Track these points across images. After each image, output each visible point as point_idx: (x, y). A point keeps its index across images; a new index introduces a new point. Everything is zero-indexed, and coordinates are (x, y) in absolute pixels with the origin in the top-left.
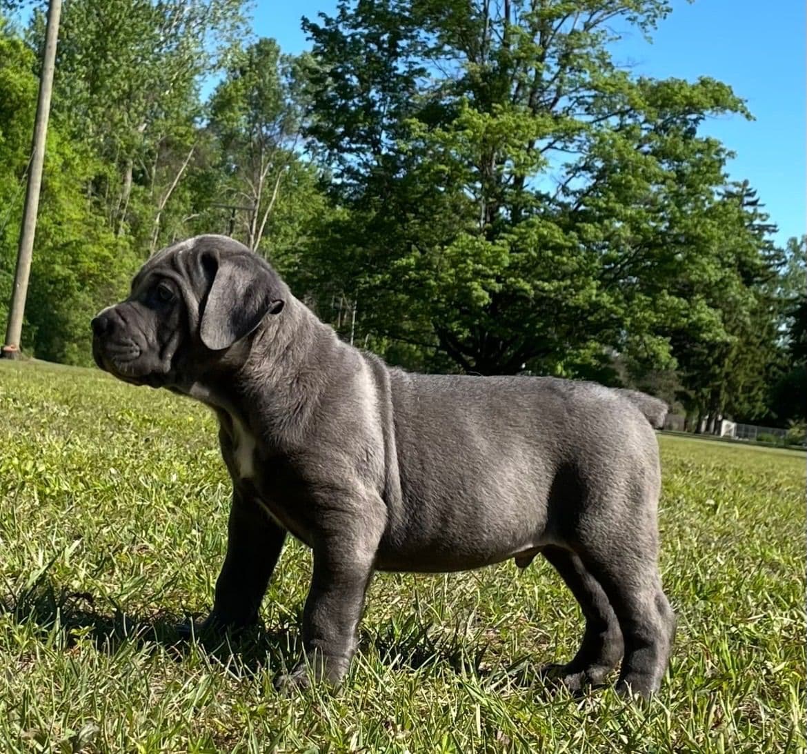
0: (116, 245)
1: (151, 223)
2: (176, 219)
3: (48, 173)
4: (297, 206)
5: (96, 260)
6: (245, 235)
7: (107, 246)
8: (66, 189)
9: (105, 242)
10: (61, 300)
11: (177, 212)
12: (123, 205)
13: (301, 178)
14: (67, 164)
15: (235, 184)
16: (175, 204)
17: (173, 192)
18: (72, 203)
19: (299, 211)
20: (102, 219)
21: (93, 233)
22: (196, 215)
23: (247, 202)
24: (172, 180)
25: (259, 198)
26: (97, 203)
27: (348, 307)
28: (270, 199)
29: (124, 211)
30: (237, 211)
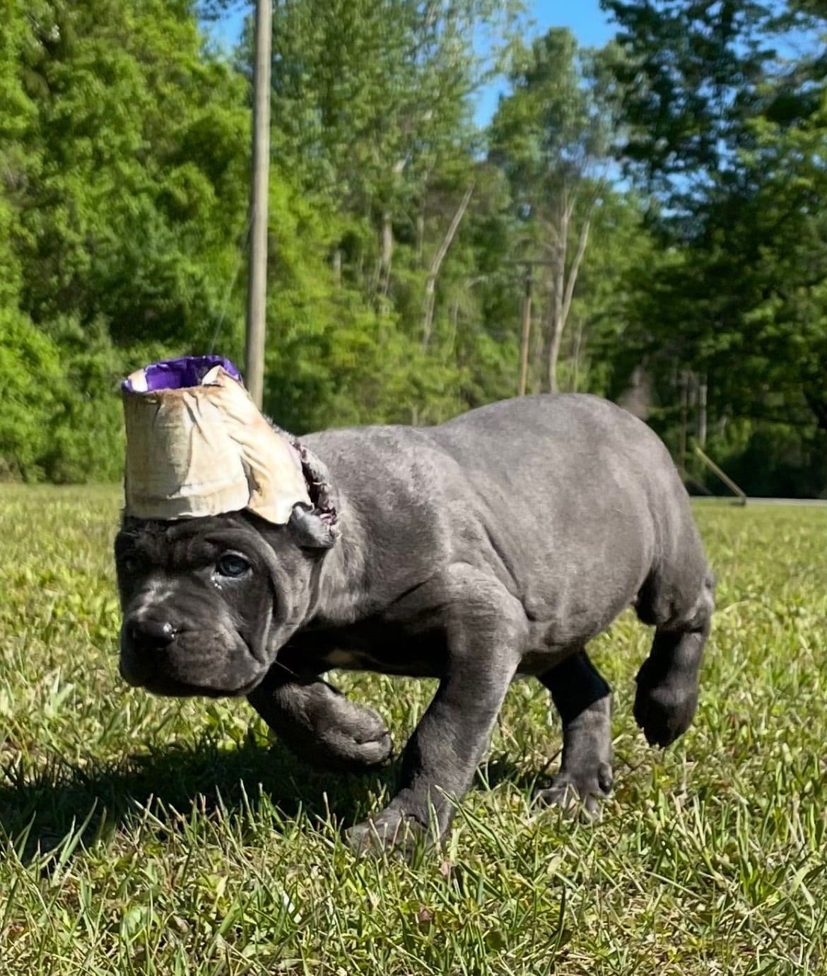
0: (376, 327)
1: (424, 294)
2: (455, 286)
4: (616, 253)
5: (352, 349)
6: (548, 299)
7: (365, 329)
8: (305, 258)
9: (361, 324)
10: (310, 407)
11: (456, 276)
12: (383, 273)
13: (618, 215)
14: (303, 227)
15: (531, 231)
16: (454, 266)
17: (449, 249)
18: (315, 276)
19: (620, 259)
20: (356, 295)
21: (346, 313)
22: (483, 278)
23: (548, 254)
24: (445, 234)
25: (564, 246)
26: (348, 274)
27: (696, 382)
28: (578, 247)
29: (384, 282)
30: (534, 267)
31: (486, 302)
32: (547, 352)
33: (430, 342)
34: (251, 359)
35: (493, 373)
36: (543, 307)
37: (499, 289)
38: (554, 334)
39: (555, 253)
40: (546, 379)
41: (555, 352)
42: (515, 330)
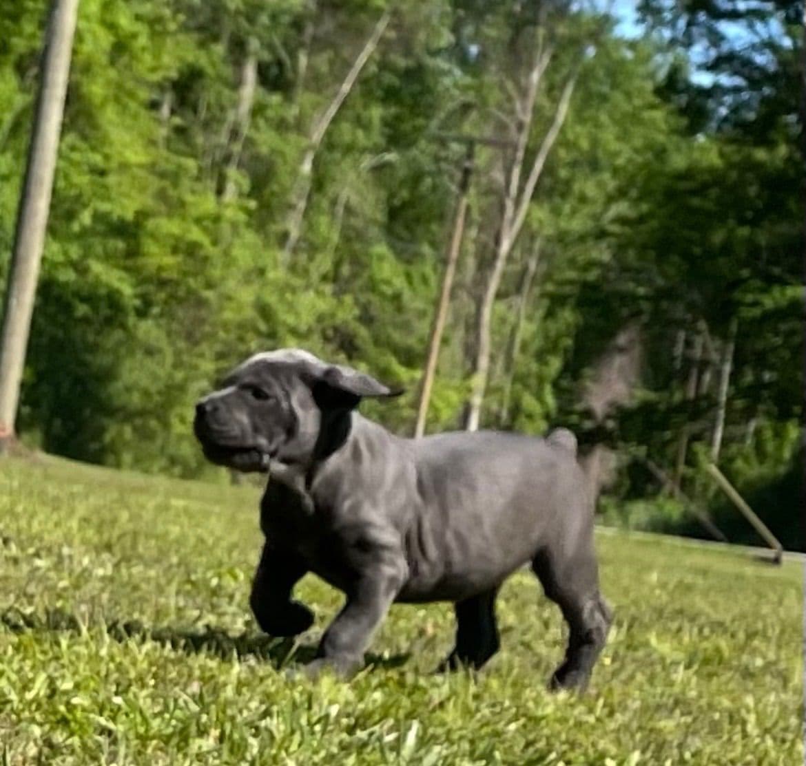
0: (217, 219)
1: (294, 173)
2: (347, 164)
3: (81, 68)
4: (609, 136)
5: (175, 250)
6: (492, 199)
7: (198, 221)
8: (117, 100)
9: (194, 212)
10: (98, 333)
11: (349, 149)
12: (234, 134)
13: (616, 72)
14: (120, 48)
15: (478, 89)
16: (346, 131)
17: (343, 106)
18: (129, 129)
19: (614, 146)
20: (191, 164)
21: (171, 192)
22: (391, 157)
23: (502, 127)
24: (340, 80)
25: (527, 119)
26: (181, 132)
27: (715, 357)
28: (551, 121)
29: (237, 148)
30: (477, 148)
31: (392, 196)
32: (481, 282)
33: (295, 251)
34: (22, 251)
35: (389, 308)
36: (483, 213)
38: (495, 256)
39: (513, 127)
40: (473, 326)
41: (494, 285)
42: (433, 244)
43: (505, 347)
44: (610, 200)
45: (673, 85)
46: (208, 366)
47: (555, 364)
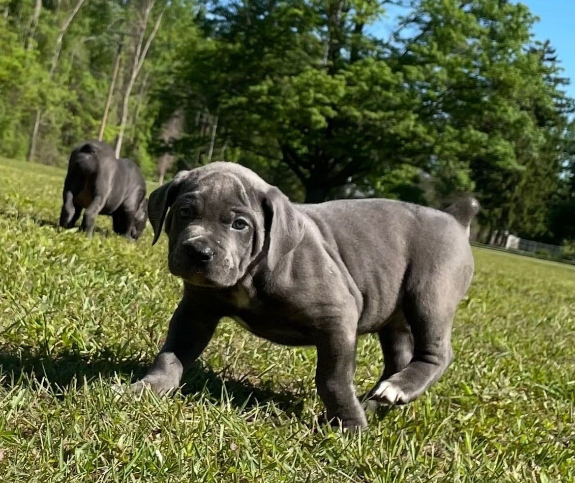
0: (24, 57)
1: (55, 41)
2: (75, 40)
4: (175, 36)
5: (8, 69)
6: (130, 57)
7: (17, 58)
9: (16, 54)
11: (77, 33)
12: (32, 25)
13: (179, 12)
15: (126, 14)
16: (76, 27)
17: (75, 17)
19: (177, 40)
20: (15, 36)
21: (7, 46)
22: (93, 38)
23: (135, 29)
24: (74, 7)
25: (144, 27)
26: (11, 23)
27: (210, 122)
28: (153, 28)
29: (33, 30)
30: (125, 37)
31: (92, 52)
32: (125, 88)
33: (54, 72)
35: (90, 96)
36: (127, 61)
37: (101, 46)
38: (130, 79)
39: (139, 30)
40: (121, 105)
41: (129, 90)
42: (107, 73)
43: (133, 113)
44: (174, 59)
45: (199, 18)
46: (19, 114)
47: (152, 121)
